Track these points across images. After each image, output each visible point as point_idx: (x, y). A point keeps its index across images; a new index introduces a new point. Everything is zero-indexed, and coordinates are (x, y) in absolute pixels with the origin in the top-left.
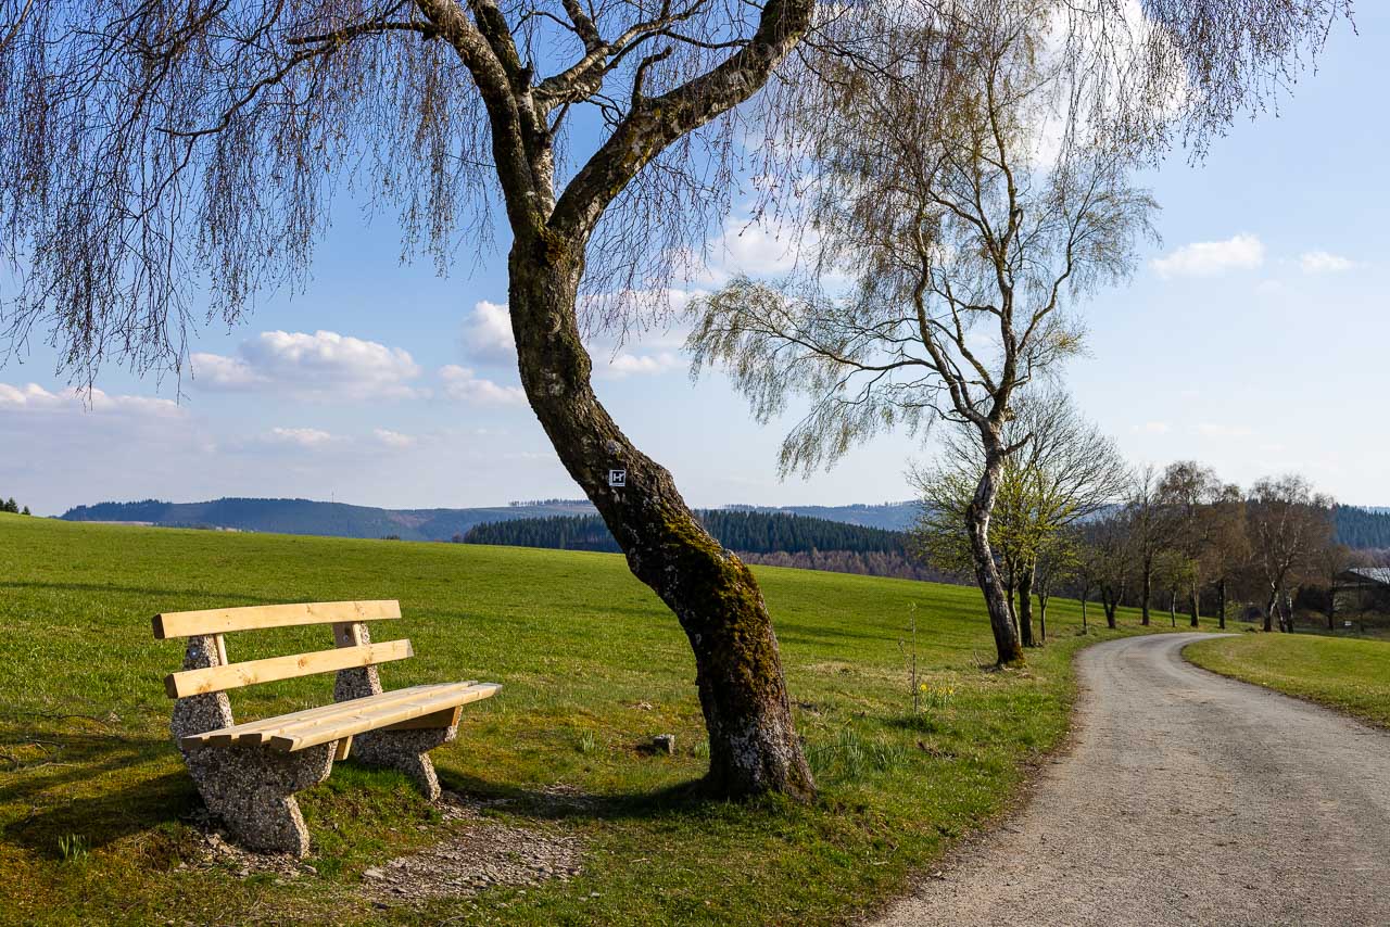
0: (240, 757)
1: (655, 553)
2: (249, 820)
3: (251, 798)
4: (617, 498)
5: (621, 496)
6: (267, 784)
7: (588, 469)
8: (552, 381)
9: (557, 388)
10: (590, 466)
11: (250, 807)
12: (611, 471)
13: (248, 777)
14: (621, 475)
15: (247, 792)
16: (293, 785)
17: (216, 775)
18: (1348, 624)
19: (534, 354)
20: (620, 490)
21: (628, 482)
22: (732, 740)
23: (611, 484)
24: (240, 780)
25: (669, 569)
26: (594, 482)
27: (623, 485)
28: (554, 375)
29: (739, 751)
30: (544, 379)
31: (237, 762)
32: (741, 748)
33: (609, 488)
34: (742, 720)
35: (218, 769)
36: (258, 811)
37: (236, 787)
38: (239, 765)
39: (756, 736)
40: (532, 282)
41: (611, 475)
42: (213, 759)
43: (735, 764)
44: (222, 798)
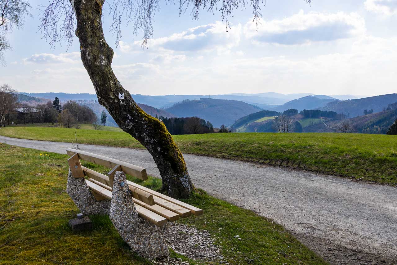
0: (143, 224)
1: (139, 122)
2: (149, 249)
3: (149, 240)
4: (121, 103)
5: (123, 102)
6: (155, 232)
7: (112, 93)
8: (102, 59)
9: (104, 62)
10: (113, 92)
11: (149, 243)
12: (120, 93)
13: (148, 231)
14: (122, 95)
15: (148, 238)
16: (164, 229)
17: (135, 234)
18: (13, 123)
19: (96, 48)
20: (122, 100)
21: (125, 97)
22: (181, 179)
23: (120, 98)
24: (144, 233)
25: (145, 126)
26: (113, 97)
27: (123, 98)
28: (104, 57)
29: (184, 182)
30: (100, 58)
31: (143, 226)
32: (184, 181)
33: (119, 100)
34: (183, 173)
35: (136, 232)
36: (152, 243)
37: (143, 237)
38: (144, 227)
39: (186, 178)
40: (94, 20)
41: (120, 94)
42: (133, 228)
43: (184, 187)
44: (138, 243)
